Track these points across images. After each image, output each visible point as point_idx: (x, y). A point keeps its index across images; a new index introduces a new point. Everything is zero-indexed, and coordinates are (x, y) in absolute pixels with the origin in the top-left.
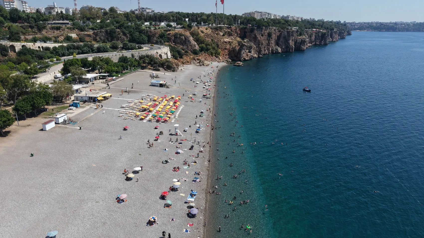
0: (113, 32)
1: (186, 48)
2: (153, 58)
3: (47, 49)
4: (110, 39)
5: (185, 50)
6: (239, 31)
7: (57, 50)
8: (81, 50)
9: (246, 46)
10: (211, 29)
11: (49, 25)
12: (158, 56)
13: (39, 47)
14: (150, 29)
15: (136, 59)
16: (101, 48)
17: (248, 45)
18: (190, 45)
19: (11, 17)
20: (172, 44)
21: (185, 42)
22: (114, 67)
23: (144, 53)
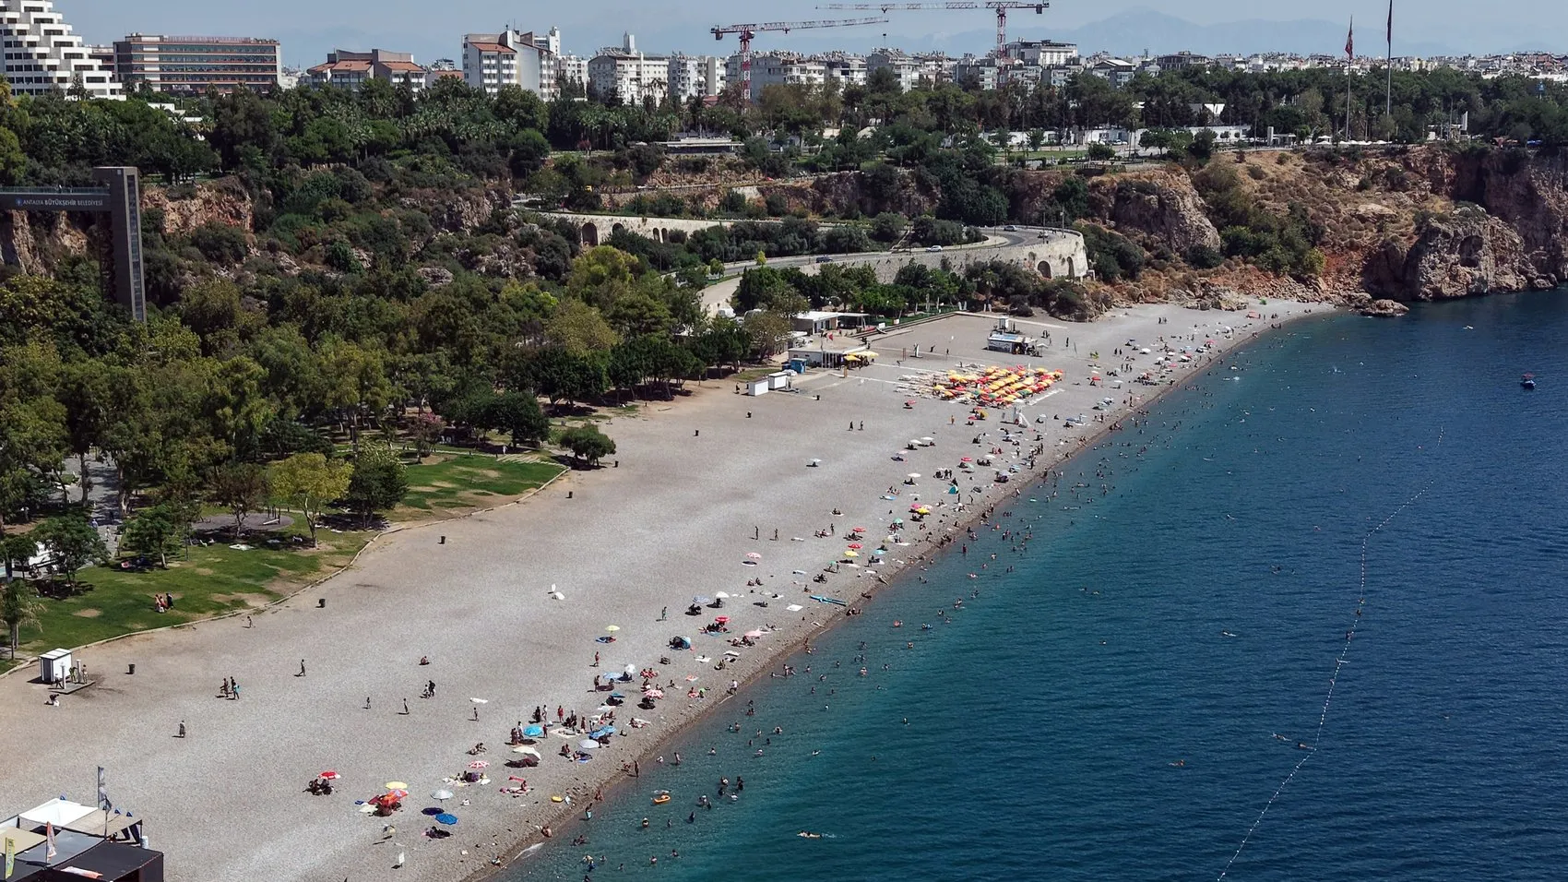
0: (884, 180)
1: (1162, 242)
2: (1016, 273)
3: (677, 237)
4: (869, 207)
5: (1156, 248)
6: (1449, 165)
7: (708, 242)
8: (776, 242)
9: (1446, 235)
10: (1307, 160)
11: (672, 157)
12: (1036, 269)
13: (656, 231)
14: (1023, 165)
15: (954, 274)
16: (841, 237)
17: (1456, 233)
18: (1180, 231)
19: (552, 127)
20: (1105, 223)
21: (1162, 215)
22: (883, 295)
23: (985, 258)
